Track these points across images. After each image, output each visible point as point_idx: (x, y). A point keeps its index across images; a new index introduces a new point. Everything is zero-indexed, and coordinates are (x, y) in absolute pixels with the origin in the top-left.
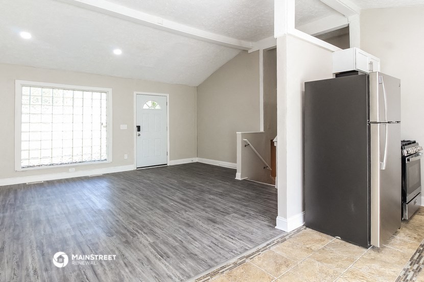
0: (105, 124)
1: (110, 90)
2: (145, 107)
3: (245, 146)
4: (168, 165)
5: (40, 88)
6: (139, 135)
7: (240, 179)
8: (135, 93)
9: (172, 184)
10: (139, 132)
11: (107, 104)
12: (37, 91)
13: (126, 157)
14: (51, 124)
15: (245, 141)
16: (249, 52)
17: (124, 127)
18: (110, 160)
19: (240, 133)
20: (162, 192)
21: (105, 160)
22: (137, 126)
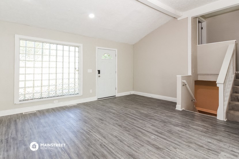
0: (77, 69)
1: (81, 45)
2: (103, 58)
3: (183, 85)
4: (116, 96)
5: (33, 42)
6: (99, 76)
7: (181, 110)
8: (97, 48)
9: (133, 114)
10: (99, 75)
11: (79, 54)
12: (31, 44)
13: (91, 91)
14: (41, 68)
15: (184, 82)
16: (178, 19)
17: (90, 71)
18: (81, 94)
19: (181, 76)
20: (134, 123)
21: (78, 94)
22: (98, 71)
